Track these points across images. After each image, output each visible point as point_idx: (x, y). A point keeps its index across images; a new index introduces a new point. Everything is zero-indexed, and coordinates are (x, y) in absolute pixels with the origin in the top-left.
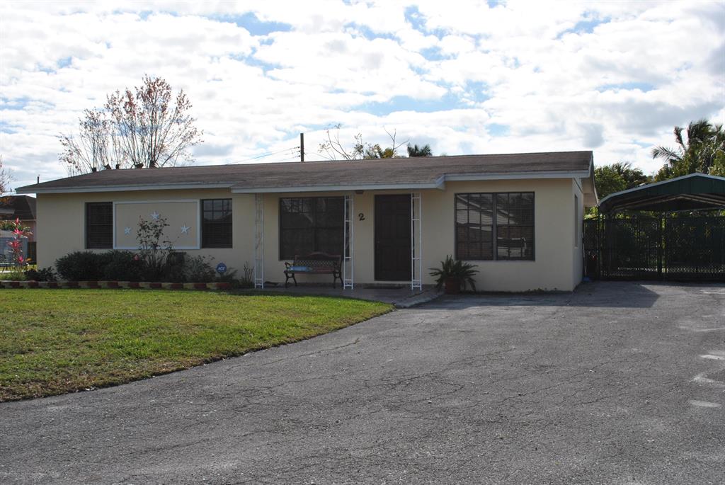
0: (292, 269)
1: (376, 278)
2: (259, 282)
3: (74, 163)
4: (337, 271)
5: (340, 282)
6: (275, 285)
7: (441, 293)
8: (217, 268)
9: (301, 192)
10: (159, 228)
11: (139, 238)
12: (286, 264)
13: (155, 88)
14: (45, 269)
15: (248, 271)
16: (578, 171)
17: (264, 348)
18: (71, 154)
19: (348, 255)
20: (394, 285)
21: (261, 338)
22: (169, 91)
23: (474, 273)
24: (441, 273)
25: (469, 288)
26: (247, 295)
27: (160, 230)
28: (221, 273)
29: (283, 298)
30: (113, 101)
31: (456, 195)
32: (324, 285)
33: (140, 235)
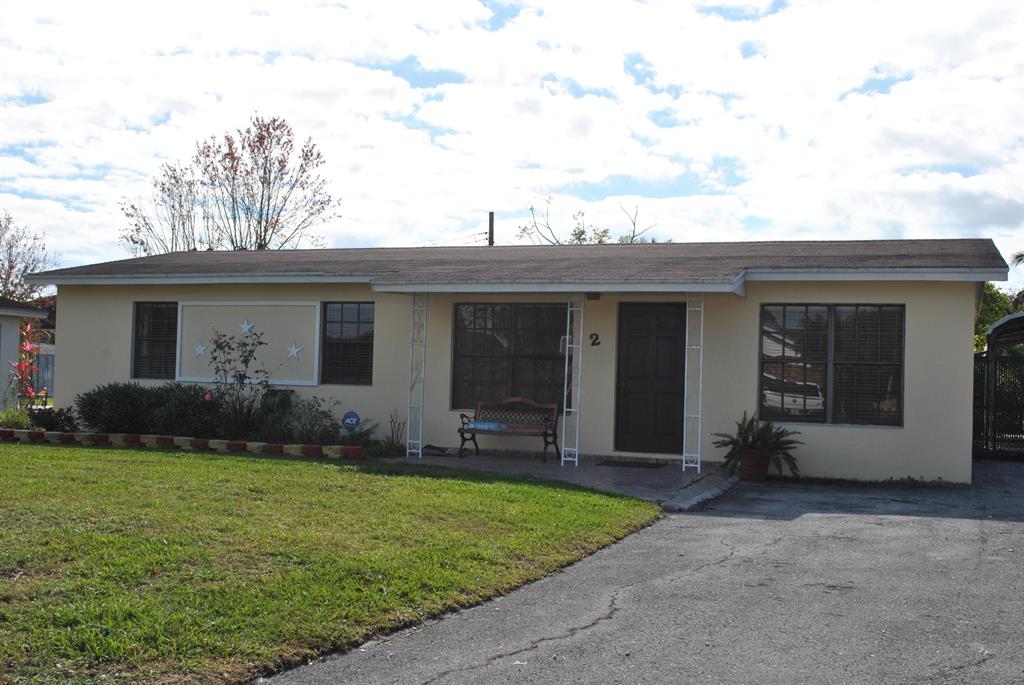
0: (472, 426)
1: (618, 446)
2: (414, 446)
3: (142, 243)
4: (550, 432)
5: (554, 450)
6: (441, 452)
7: (734, 479)
8: (344, 420)
9: (492, 294)
10: (249, 348)
11: (214, 365)
12: (462, 416)
13: (269, 133)
14: (62, 409)
15: (397, 426)
16: (988, 270)
17: (408, 625)
18: (138, 230)
19: (569, 406)
20: (648, 459)
21: (405, 595)
22: (290, 138)
23: (793, 445)
24: (733, 442)
25: (787, 471)
26: (390, 473)
27: (252, 352)
28: (350, 428)
29: (456, 484)
30: (206, 152)
31: (763, 306)
32: (525, 456)
33: (215, 359)
